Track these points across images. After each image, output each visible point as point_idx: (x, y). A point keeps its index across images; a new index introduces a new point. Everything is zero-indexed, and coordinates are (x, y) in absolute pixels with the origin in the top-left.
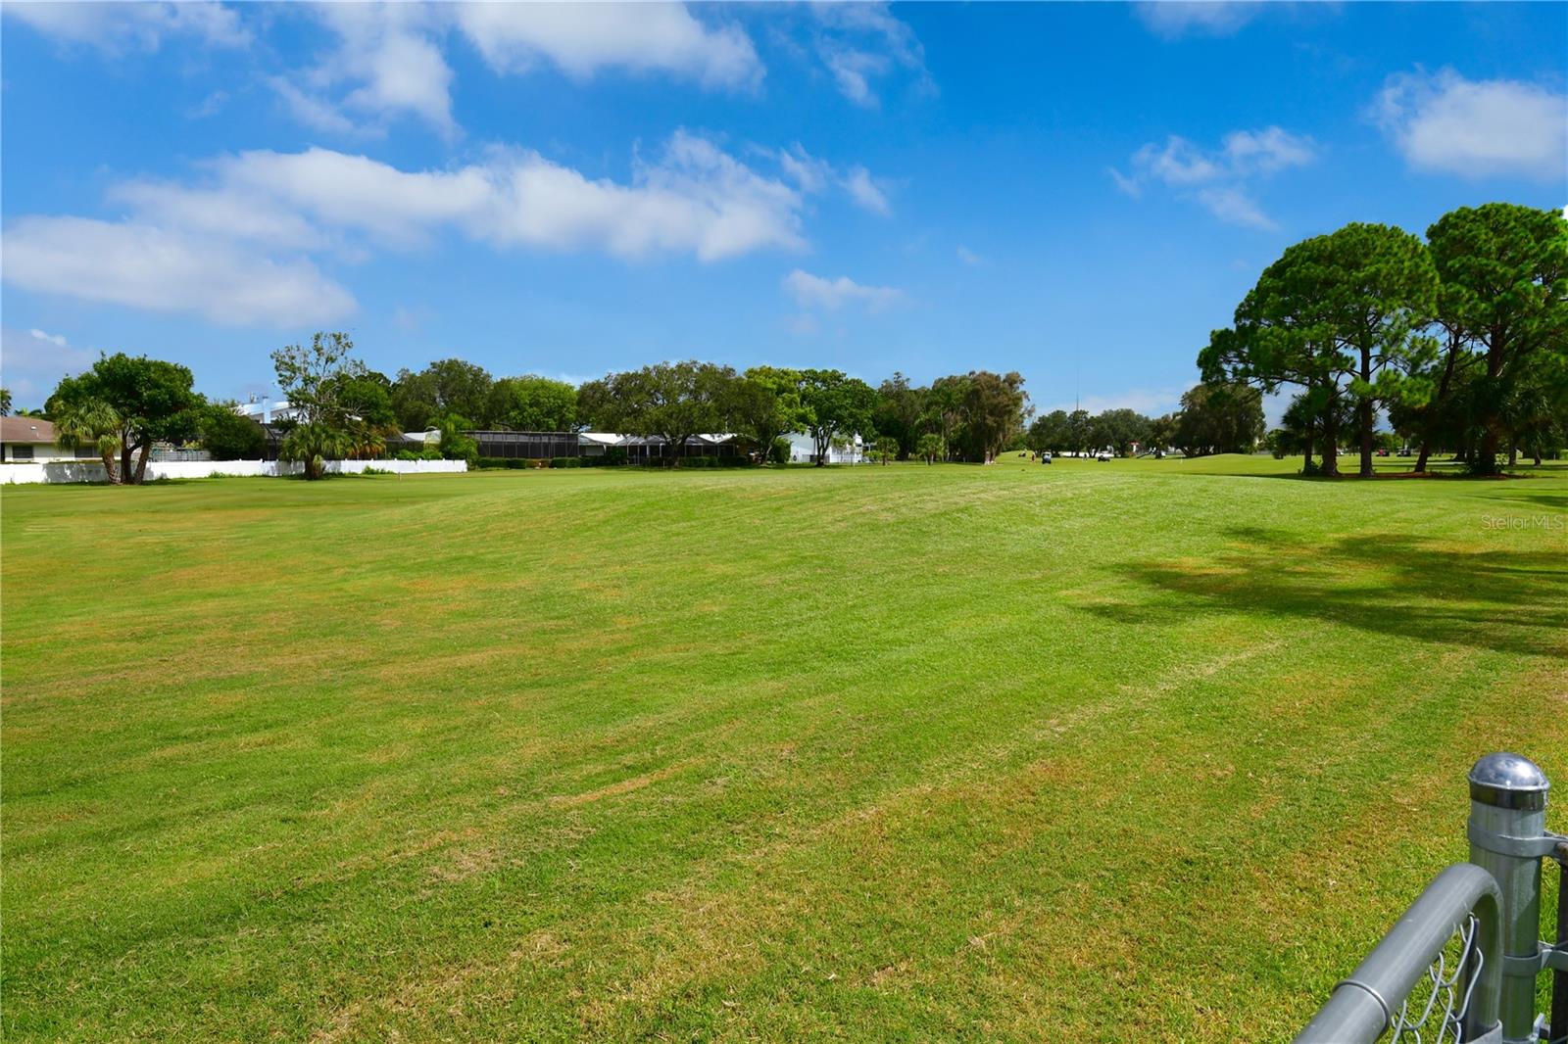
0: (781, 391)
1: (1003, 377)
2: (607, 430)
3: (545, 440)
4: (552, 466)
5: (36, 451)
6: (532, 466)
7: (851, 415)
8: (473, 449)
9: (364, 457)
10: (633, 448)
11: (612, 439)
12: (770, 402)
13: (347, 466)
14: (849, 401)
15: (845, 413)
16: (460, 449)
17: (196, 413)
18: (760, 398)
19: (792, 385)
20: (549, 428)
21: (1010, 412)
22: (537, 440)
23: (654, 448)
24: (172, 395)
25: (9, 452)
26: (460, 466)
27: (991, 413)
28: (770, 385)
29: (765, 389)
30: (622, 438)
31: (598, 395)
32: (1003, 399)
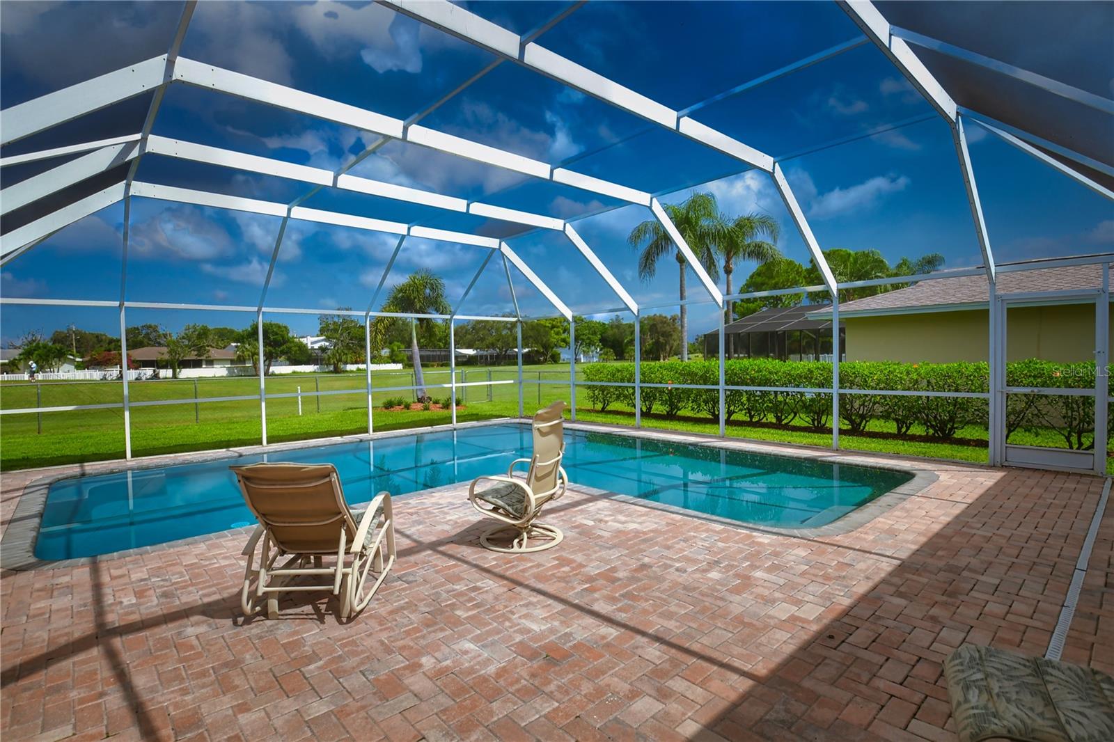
0: (553, 327)
1: (669, 317)
2: (467, 348)
3: (438, 353)
4: (442, 366)
5: (215, 362)
6: (433, 366)
7: (589, 338)
8: (405, 358)
9: (357, 363)
10: (481, 357)
11: (471, 352)
12: (547, 333)
13: (349, 367)
14: (587, 331)
15: (585, 337)
16: (399, 359)
17: (292, 345)
18: (542, 330)
19: (559, 324)
20: (440, 348)
21: (671, 335)
22: (434, 353)
23: (492, 356)
24: (283, 337)
25: (204, 363)
26: (399, 366)
27: (663, 336)
28: (547, 325)
29: (545, 326)
30: (475, 352)
31: (464, 331)
32: (668, 329)
